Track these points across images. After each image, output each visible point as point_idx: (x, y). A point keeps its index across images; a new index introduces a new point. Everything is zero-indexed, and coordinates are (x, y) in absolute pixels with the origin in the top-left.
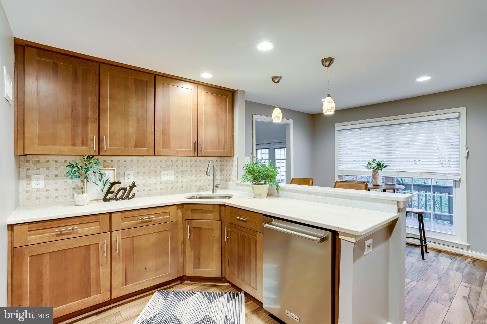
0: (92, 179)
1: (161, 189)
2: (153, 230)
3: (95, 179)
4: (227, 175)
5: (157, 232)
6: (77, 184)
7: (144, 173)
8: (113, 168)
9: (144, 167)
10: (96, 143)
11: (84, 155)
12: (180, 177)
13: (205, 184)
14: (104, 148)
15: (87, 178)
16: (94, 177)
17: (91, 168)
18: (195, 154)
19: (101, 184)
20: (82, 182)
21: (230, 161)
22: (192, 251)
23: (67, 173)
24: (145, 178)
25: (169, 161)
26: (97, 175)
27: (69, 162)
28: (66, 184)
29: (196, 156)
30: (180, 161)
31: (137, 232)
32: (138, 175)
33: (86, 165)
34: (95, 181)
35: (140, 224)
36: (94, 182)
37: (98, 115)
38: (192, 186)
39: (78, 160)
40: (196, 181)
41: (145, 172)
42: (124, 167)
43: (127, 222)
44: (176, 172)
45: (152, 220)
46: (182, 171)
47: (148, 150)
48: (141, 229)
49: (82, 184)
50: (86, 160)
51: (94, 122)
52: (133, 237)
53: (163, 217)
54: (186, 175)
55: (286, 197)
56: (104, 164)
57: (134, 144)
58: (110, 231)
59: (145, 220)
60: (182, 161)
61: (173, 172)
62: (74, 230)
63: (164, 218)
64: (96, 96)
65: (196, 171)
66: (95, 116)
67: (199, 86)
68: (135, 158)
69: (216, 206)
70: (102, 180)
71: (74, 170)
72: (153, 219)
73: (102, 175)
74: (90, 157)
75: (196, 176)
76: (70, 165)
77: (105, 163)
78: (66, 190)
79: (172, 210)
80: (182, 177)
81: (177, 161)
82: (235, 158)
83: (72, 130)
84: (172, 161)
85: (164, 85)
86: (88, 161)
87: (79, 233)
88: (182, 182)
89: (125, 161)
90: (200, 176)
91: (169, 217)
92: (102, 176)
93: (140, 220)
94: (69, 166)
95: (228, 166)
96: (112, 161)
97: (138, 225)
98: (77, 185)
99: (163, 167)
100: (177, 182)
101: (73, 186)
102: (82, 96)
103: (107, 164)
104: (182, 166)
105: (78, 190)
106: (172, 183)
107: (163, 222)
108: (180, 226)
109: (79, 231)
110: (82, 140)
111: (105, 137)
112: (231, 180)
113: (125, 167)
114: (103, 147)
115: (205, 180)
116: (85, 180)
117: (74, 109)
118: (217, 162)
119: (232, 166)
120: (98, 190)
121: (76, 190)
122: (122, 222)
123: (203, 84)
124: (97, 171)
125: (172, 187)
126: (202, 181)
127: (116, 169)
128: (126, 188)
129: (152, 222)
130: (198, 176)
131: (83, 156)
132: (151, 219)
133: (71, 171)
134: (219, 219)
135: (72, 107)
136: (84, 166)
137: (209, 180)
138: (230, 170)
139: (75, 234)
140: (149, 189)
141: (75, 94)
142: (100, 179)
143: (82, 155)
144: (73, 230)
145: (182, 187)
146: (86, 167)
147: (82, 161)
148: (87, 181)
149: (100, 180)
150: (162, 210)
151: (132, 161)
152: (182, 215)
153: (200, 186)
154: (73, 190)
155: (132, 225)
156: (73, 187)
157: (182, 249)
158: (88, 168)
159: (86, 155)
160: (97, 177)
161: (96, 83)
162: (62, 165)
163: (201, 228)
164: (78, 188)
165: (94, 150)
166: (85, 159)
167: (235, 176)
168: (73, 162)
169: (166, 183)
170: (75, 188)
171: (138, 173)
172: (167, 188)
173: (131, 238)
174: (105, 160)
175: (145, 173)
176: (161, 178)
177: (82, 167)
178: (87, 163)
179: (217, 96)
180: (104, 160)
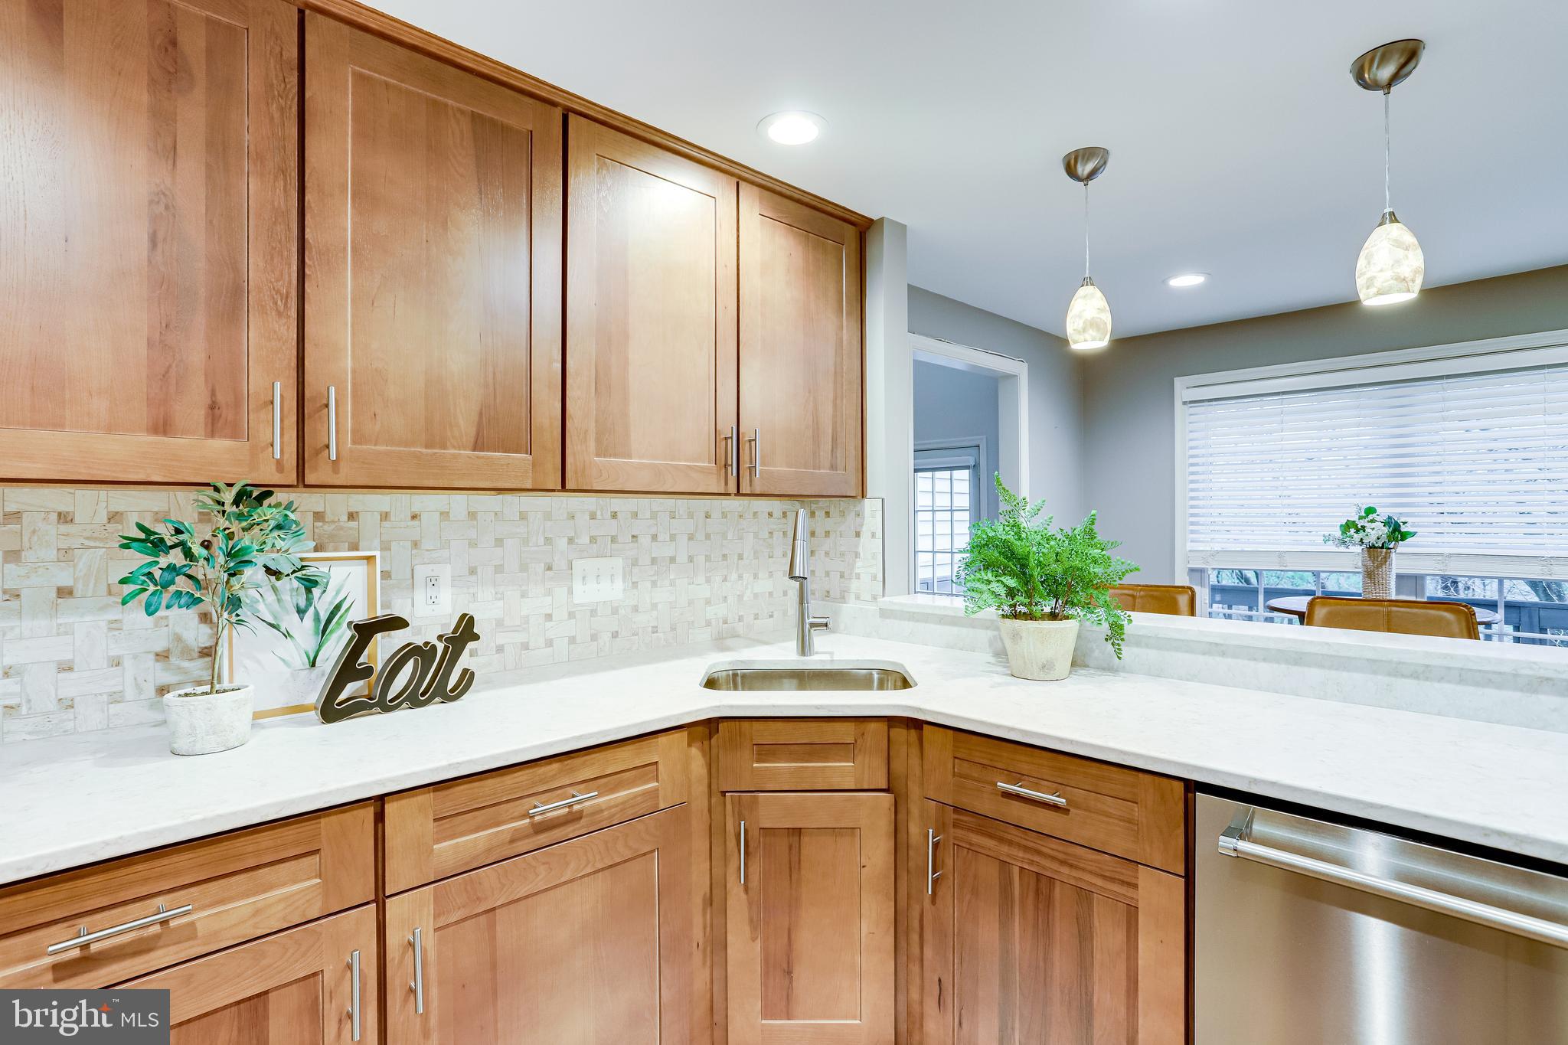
0: (261, 607)
1: (572, 640)
2: (588, 862)
3: (276, 606)
4: (827, 574)
5: (603, 869)
6: (178, 630)
7: (499, 569)
8: (357, 549)
9: (499, 542)
10: (286, 422)
11: (221, 485)
12: (649, 585)
13: (740, 614)
14: (328, 446)
15: (234, 603)
16: (271, 597)
17: (257, 551)
18: (726, 483)
19: (304, 630)
20: (205, 622)
21: (843, 514)
22: (754, 940)
23: (123, 581)
24: (503, 594)
25: (602, 515)
26: (289, 586)
27: (134, 519)
28: (116, 633)
29: (729, 495)
30: (648, 515)
31: (513, 882)
32: (473, 578)
33: (230, 536)
34: (275, 618)
35: (527, 836)
36: (270, 624)
37: (295, 275)
38: (693, 622)
39: (184, 507)
40: (708, 602)
41: (502, 565)
42: (409, 544)
43: (462, 834)
44: (633, 565)
45: (581, 812)
46: (654, 561)
47: (534, 465)
48: (534, 863)
49: (205, 630)
50: (228, 508)
51: (274, 313)
52: (494, 909)
53: (629, 789)
54: (672, 577)
55: (1156, 673)
56: (316, 530)
57: (472, 432)
58: (380, 899)
59: (549, 815)
60: (654, 515)
61: (618, 562)
62: (172, 924)
63: (635, 797)
64: (285, 176)
65: (708, 558)
66: (277, 281)
67: (742, 184)
68: (459, 499)
69: (872, 726)
70: (311, 610)
71: (164, 561)
72: (587, 804)
73: (310, 584)
74: (253, 496)
75: (708, 581)
76: (143, 536)
77: (320, 524)
78: (118, 664)
79: (668, 753)
80: (654, 584)
81: (635, 515)
82: (870, 506)
83: (150, 344)
84: (614, 515)
85: (604, 162)
86: (240, 517)
87: (200, 934)
88: (654, 606)
89: (414, 517)
90: (725, 580)
91: (656, 790)
92: (311, 592)
93: (528, 821)
94: (134, 544)
95: (832, 535)
96: (352, 516)
97: (520, 843)
98: (178, 638)
99: (580, 541)
100: (635, 606)
101: (160, 646)
102: (208, 166)
103: (328, 528)
104: (654, 537)
105: (186, 664)
106: (615, 611)
107: (630, 813)
108: (698, 824)
109: (198, 925)
110: (208, 401)
111: (332, 390)
112: (852, 596)
113: (416, 544)
114: (320, 445)
115: (740, 597)
116: (226, 615)
117: (161, 235)
118: (784, 520)
119: (858, 534)
120: (287, 658)
121: (173, 660)
122: (437, 841)
123: (757, 180)
124: (286, 569)
125: (617, 632)
126: (730, 599)
127: (377, 553)
128: (434, 647)
129: (583, 821)
130: (717, 579)
131: (217, 489)
132: (576, 807)
133: (146, 571)
134: (884, 786)
135: (154, 219)
136: (220, 542)
137: (756, 596)
138: (842, 554)
139: (173, 949)
140: (522, 643)
141: (170, 152)
142: (302, 604)
143: (208, 485)
144: (164, 923)
145: (655, 630)
146: (230, 547)
147: (204, 517)
148: (234, 619)
149: (301, 612)
150: (624, 758)
151: (445, 515)
152: (704, 772)
153: (725, 622)
154: (158, 665)
155: (489, 850)
156: (159, 648)
157: (708, 929)
158: (244, 550)
159: (230, 485)
160: (286, 597)
161: (282, 110)
162: (95, 535)
163: (798, 832)
164: (186, 652)
165: (278, 456)
166: (223, 504)
167: (874, 578)
168: (157, 521)
169: (593, 612)
170: (168, 650)
171: (473, 571)
172: (594, 637)
173: (483, 919)
174: (321, 509)
175: (502, 572)
176: (570, 592)
177: (206, 545)
178: (235, 527)
179: (807, 238)
180: (314, 513)
